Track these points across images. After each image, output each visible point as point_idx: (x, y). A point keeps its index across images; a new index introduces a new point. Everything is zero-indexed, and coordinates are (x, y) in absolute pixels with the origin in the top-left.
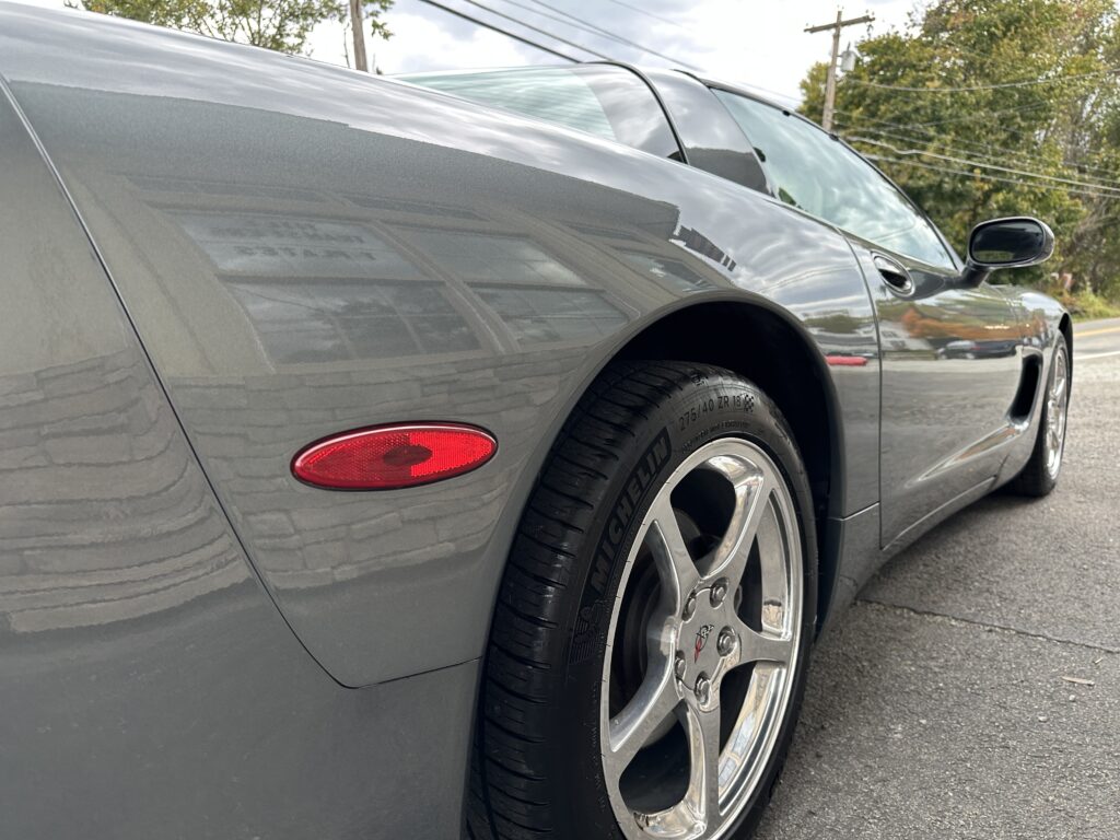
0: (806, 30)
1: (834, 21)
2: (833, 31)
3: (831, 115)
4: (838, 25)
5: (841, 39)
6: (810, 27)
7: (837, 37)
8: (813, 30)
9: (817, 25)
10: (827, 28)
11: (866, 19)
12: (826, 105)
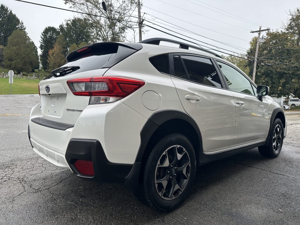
0: (251, 32)
1: (259, 30)
2: (258, 32)
3: (257, 53)
4: (260, 31)
5: (261, 34)
6: (252, 31)
7: (259, 34)
8: (253, 32)
9: (254, 31)
10: (257, 32)
11: (267, 30)
12: (256, 51)
